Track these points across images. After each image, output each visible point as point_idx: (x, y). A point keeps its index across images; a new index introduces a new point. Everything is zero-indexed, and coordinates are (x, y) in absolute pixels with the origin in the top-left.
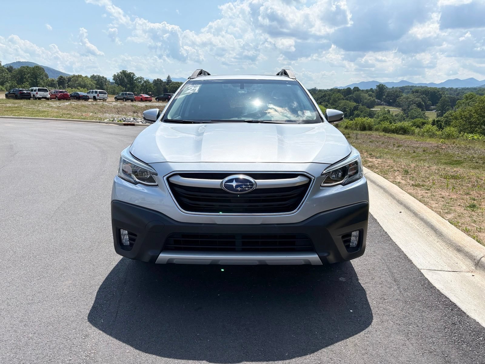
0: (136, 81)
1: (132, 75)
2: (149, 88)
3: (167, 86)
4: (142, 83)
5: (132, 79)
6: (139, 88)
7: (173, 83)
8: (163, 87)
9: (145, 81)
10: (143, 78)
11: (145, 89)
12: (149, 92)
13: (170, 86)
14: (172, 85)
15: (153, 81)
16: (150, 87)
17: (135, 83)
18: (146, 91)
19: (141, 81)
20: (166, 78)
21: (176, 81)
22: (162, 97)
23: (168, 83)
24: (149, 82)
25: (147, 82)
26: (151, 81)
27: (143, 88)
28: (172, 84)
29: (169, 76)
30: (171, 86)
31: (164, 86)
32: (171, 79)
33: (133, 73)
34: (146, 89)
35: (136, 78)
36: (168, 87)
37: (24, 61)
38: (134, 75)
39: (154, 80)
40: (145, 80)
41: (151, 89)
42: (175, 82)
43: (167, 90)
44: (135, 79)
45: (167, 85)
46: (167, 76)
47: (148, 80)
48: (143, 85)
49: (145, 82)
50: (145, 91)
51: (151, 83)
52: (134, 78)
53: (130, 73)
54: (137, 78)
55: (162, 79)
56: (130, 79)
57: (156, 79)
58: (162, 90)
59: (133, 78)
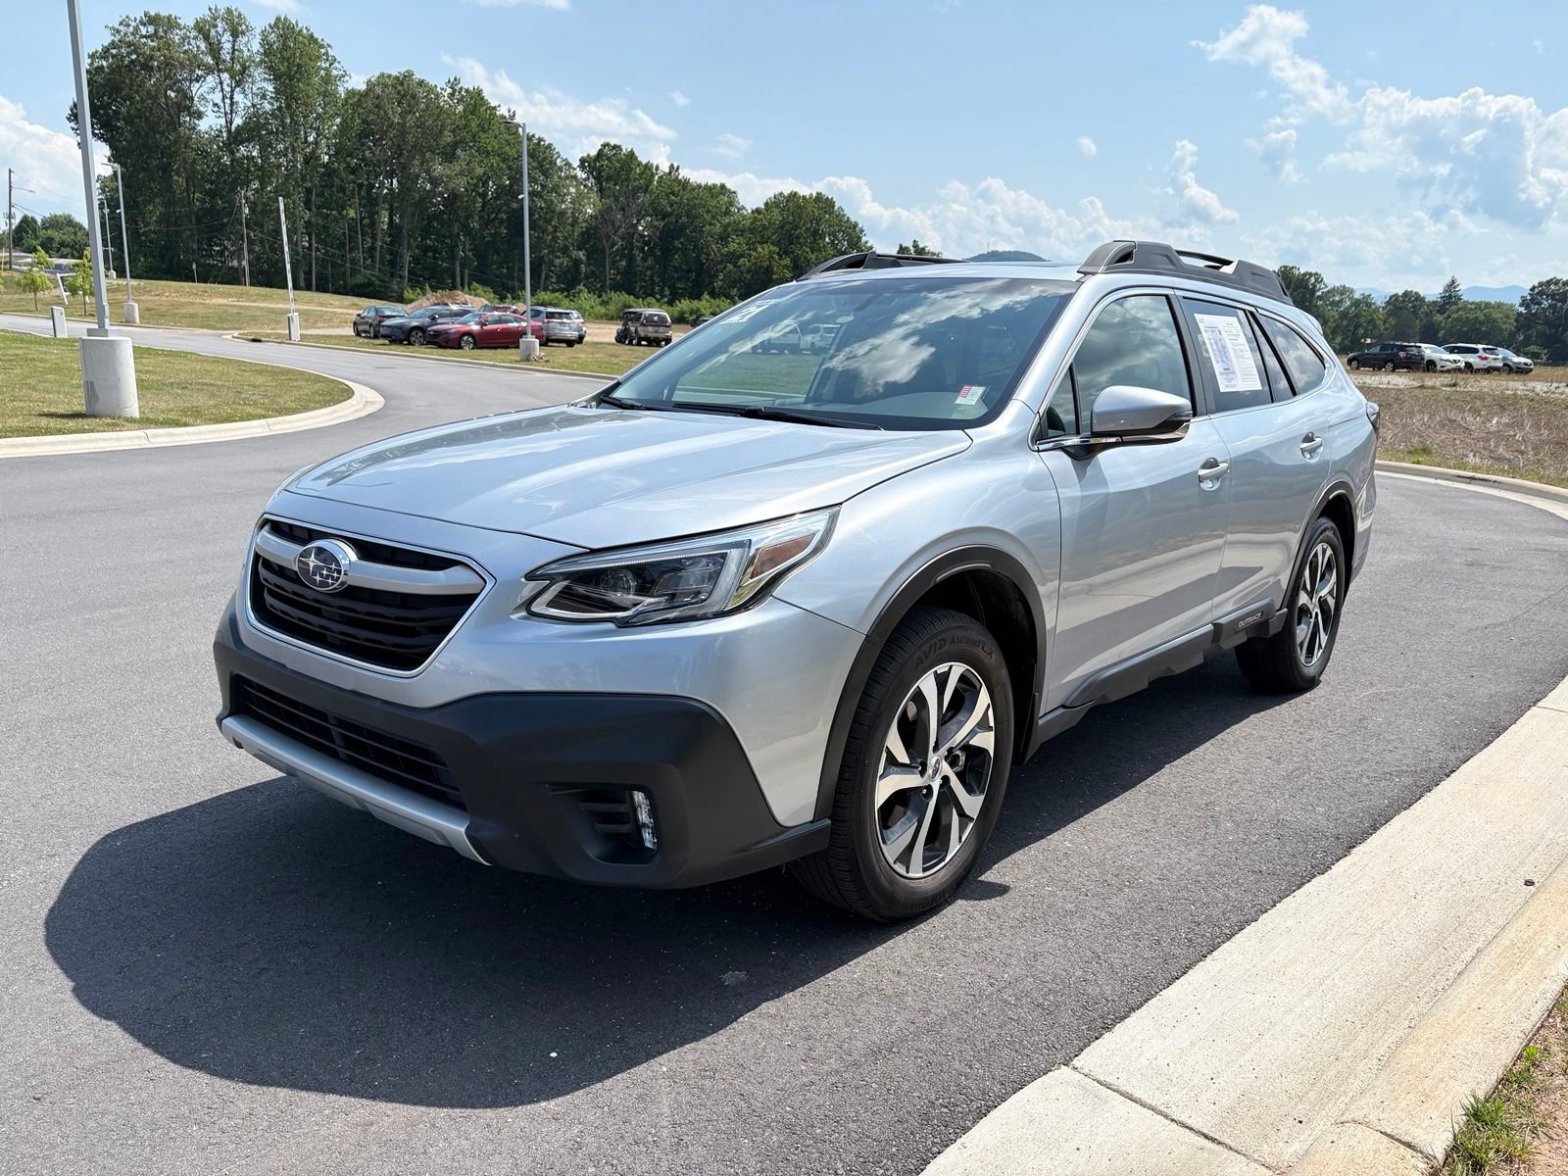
0: (1325, 301)
1: (1313, 280)
2: (1365, 324)
3: (1439, 318)
4: (1342, 309)
5: (1308, 296)
6: (1330, 324)
7: (1466, 307)
8: (1421, 320)
9: (1357, 299)
10: (1352, 291)
11: (1352, 328)
12: (1365, 337)
13: (1449, 317)
14: (1460, 312)
15: (1388, 298)
16: (1371, 321)
17: (1317, 307)
18: (1353, 334)
19: (1340, 301)
20: (1441, 290)
21: (1477, 300)
22: (1375, 354)
23: (1445, 304)
24: (1369, 305)
25: (1366, 301)
26: (1379, 300)
27: (1345, 323)
28: (1459, 309)
29: (1453, 282)
30: (1455, 316)
31: (1429, 318)
32: (1460, 293)
33: (1316, 274)
34: (1357, 327)
35: (1325, 290)
36: (1441, 322)
37: (1007, 250)
38: (1318, 278)
39: (1391, 298)
40: (1357, 296)
41: (1375, 326)
42: (1472, 303)
43: (1437, 332)
44: (1319, 293)
45: (1438, 312)
46: (1447, 280)
47: (1369, 296)
48: (1344, 315)
49: (1357, 303)
50: (1350, 334)
51: (1377, 308)
52: (1320, 289)
53: (1305, 274)
54: (1328, 292)
55: (1422, 294)
56: (1303, 296)
57: (1400, 294)
58: (1417, 329)
59: (1313, 291)
